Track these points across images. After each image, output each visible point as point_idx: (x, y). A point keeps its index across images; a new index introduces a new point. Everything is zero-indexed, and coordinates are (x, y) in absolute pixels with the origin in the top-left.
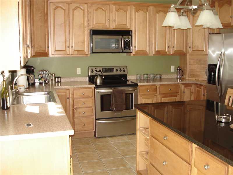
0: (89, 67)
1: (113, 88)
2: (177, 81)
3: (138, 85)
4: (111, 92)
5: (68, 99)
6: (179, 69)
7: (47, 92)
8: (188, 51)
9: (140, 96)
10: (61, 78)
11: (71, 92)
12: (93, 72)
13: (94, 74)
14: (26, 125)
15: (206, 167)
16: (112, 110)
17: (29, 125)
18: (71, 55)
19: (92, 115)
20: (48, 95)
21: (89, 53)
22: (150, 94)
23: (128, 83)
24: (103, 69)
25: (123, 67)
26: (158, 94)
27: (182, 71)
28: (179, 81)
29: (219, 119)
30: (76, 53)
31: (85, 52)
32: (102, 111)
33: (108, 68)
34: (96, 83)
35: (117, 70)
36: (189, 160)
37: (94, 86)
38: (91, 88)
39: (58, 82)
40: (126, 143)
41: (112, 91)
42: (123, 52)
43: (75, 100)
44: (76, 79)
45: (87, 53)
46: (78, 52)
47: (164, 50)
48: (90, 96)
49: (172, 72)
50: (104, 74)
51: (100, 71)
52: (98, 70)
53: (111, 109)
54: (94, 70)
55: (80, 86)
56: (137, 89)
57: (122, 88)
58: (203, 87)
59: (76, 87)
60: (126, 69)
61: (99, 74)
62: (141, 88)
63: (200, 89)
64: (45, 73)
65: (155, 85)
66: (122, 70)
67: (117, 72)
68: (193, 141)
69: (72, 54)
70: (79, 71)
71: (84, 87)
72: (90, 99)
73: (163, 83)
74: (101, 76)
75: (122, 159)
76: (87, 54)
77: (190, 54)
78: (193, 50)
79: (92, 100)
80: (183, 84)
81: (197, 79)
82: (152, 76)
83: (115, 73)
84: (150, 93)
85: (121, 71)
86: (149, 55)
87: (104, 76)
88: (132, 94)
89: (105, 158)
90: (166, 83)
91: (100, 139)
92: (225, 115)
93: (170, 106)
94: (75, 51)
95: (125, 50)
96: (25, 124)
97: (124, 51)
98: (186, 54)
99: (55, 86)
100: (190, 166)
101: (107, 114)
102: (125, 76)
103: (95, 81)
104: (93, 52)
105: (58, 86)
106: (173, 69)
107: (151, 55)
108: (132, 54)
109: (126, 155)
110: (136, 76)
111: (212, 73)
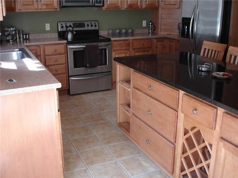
0: (59, 23)
1: (86, 44)
2: (149, 36)
3: (111, 40)
4: (84, 48)
5: (39, 56)
6: (151, 23)
7: (18, 49)
8: (160, 5)
9: (113, 51)
10: (29, 35)
11: (41, 49)
12: (62, 27)
13: (65, 29)
14: (9, 81)
15: (195, 112)
16: (86, 67)
17: (11, 80)
18: (39, 9)
19: (65, 72)
20: (21, 52)
21: (58, 7)
22: (123, 50)
23: (100, 38)
24: (73, 24)
25: (94, 22)
26: (131, 49)
27: (154, 25)
28: (151, 35)
29: (200, 68)
30: (45, 7)
31: (54, 6)
32: (75, 67)
33: (79, 23)
34: (67, 39)
35: (88, 25)
36: (175, 107)
37: (66, 41)
38: (62, 44)
39: (26, 39)
40: (101, 98)
41: (85, 46)
42: (94, 6)
43: (46, 57)
44: (46, 36)
45: (56, 7)
46: (47, 6)
47: (136, 4)
48: (62, 53)
49: (144, 27)
50: (75, 29)
51: (70, 26)
52: (68, 25)
53: (84, 65)
54: (64, 25)
55: (51, 43)
56: (110, 44)
57: (95, 44)
58: (175, 41)
59: (47, 43)
60: (97, 24)
61: (70, 30)
62: (114, 43)
63: (173, 44)
64: (12, 30)
65: (128, 40)
66: (94, 25)
67: (88, 27)
68: (180, 88)
69: (41, 8)
70: (48, 27)
71: (55, 43)
72: (62, 56)
73: (137, 38)
74: (72, 32)
75: (99, 114)
76: (57, 9)
77: (162, 8)
78: (165, 4)
79: (65, 57)
80: (156, 38)
81: (168, 33)
82: (124, 31)
83: (86, 28)
84: (123, 48)
85: (96, 26)
86: (121, 9)
87: (75, 31)
88: (105, 50)
89: (82, 114)
90: (139, 38)
91: (75, 96)
92: (206, 65)
93: (143, 61)
94: (44, 5)
95: (96, 3)
96: (7, 80)
97: (96, 5)
98: (158, 8)
99: (24, 42)
100: (177, 112)
101: (81, 70)
102: (97, 32)
103: (66, 37)
104: (63, 5)
105: (26, 42)
106: (144, 23)
107: (123, 9)
108: (104, 8)
109: (103, 110)
110: (107, 31)
111: (185, 27)
